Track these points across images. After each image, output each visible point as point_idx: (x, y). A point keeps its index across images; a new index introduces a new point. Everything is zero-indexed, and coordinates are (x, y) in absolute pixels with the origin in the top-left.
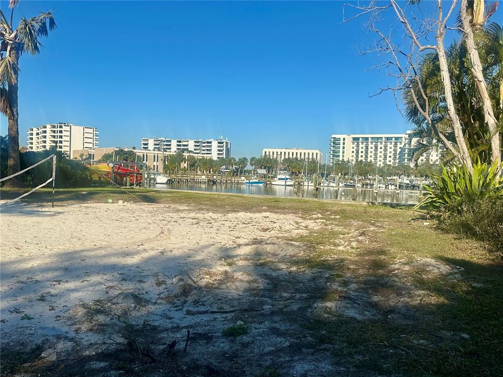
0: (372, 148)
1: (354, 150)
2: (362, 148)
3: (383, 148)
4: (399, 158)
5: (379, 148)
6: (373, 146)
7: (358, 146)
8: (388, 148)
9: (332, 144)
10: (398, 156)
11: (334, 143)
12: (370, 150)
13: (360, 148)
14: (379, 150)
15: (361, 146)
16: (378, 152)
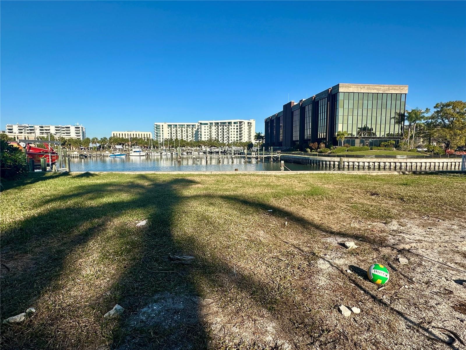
0: (179, 131)
1: (169, 132)
2: (174, 131)
3: (186, 131)
4: (195, 136)
5: (183, 131)
6: (180, 130)
7: (171, 130)
8: (188, 131)
9: (156, 129)
10: (194, 136)
11: (156, 128)
12: (178, 132)
13: (172, 131)
14: (184, 132)
15: (173, 129)
16: (183, 133)
